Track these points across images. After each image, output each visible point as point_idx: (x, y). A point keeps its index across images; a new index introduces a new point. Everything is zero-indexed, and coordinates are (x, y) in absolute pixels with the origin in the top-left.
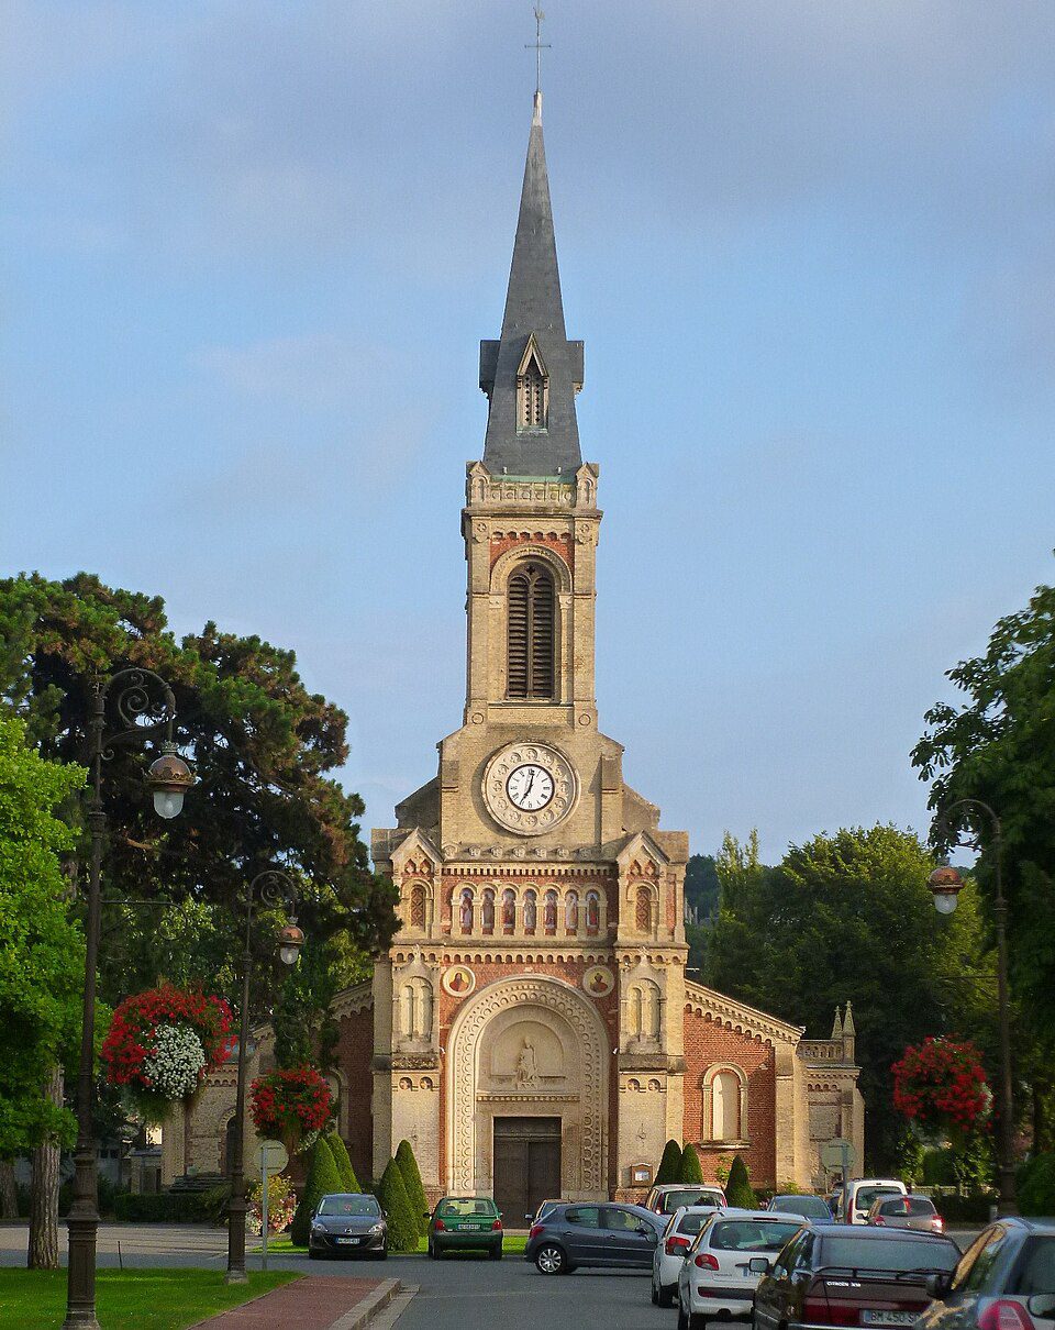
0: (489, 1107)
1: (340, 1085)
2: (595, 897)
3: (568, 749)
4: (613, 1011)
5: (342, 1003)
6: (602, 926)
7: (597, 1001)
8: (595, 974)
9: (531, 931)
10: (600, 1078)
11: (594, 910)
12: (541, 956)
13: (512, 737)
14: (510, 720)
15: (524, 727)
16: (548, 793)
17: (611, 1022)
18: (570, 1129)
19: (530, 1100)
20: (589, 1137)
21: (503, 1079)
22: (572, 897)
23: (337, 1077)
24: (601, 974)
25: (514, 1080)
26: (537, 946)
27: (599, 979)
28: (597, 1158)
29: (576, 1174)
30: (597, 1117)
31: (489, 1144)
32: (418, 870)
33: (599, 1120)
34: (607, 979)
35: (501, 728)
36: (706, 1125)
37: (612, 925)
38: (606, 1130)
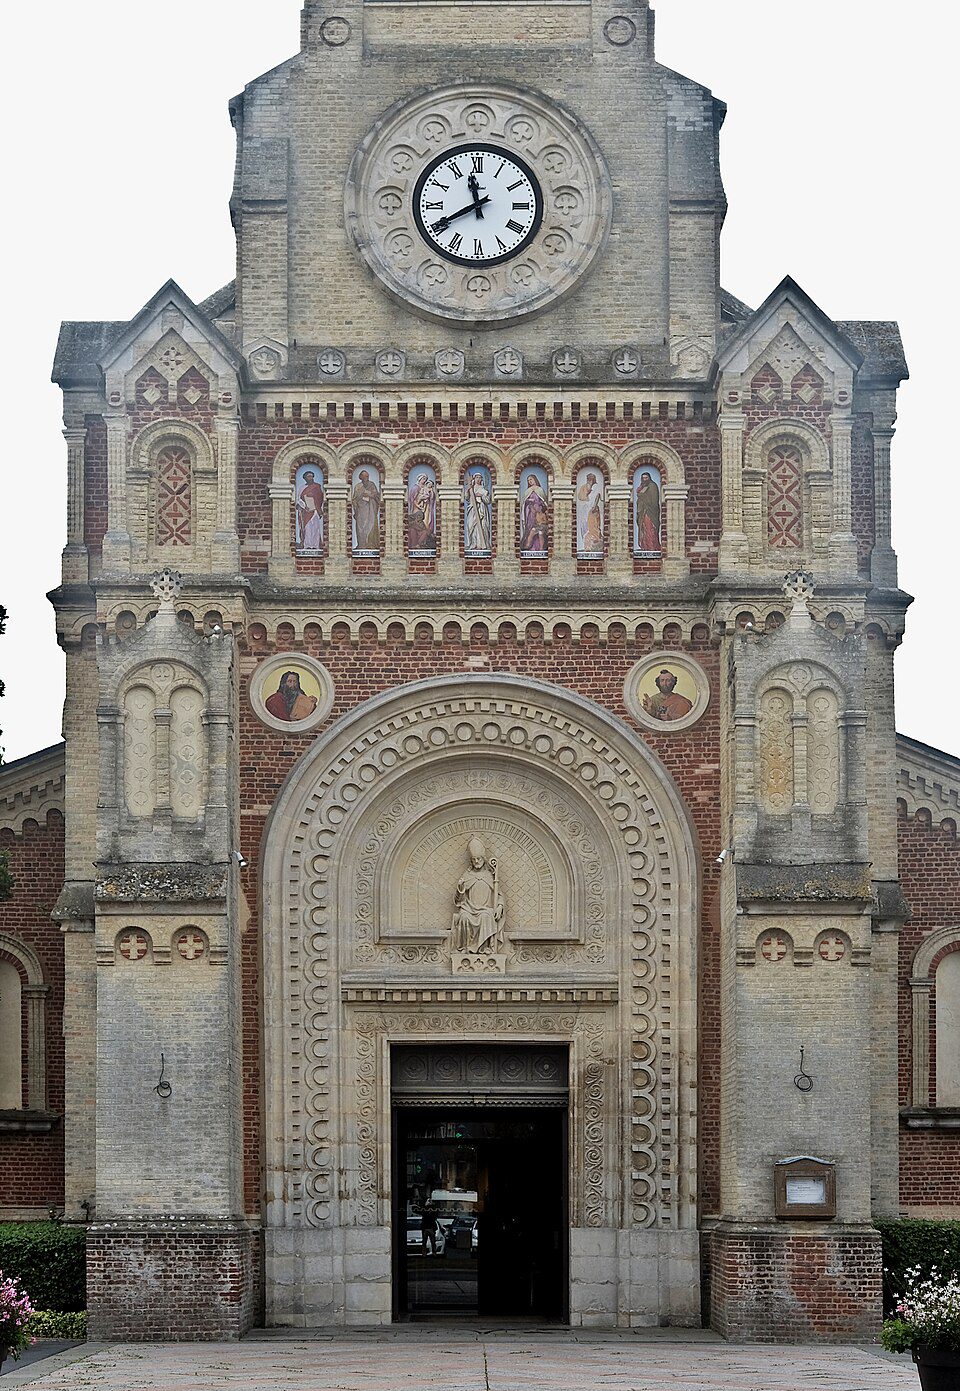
0: (376, 1019)
1: (24, 980)
2: (655, 477)
3: (581, 104)
4: (706, 768)
5: (26, 789)
6: (675, 547)
7: (664, 744)
8: (656, 673)
9: (479, 565)
10: (672, 940)
11: (650, 510)
12: (511, 625)
13: (428, 75)
14: (422, 38)
15: (460, 53)
16: (526, 218)
17: (702, 796)
18: (591, 1074)
19: (487, 1000)
20: (644, 1093)
21: (416, 945)
22: (592, 480)
23: (19, 966)
24: (674, 670)
25: (443, 951)
26: (504, 599)
27: (667, 685)
28: (666, 1146)
29: (609, 1185)
30: (666, 1040)
31: (379, 1112)
32: (173, 395)
33: (673, 1048)
34: (691, 684)
35: (404, 57)
36: (920, 1075)
37: (702, 547)
38: (691, 1074)
